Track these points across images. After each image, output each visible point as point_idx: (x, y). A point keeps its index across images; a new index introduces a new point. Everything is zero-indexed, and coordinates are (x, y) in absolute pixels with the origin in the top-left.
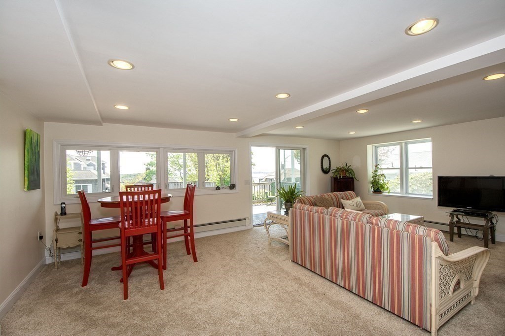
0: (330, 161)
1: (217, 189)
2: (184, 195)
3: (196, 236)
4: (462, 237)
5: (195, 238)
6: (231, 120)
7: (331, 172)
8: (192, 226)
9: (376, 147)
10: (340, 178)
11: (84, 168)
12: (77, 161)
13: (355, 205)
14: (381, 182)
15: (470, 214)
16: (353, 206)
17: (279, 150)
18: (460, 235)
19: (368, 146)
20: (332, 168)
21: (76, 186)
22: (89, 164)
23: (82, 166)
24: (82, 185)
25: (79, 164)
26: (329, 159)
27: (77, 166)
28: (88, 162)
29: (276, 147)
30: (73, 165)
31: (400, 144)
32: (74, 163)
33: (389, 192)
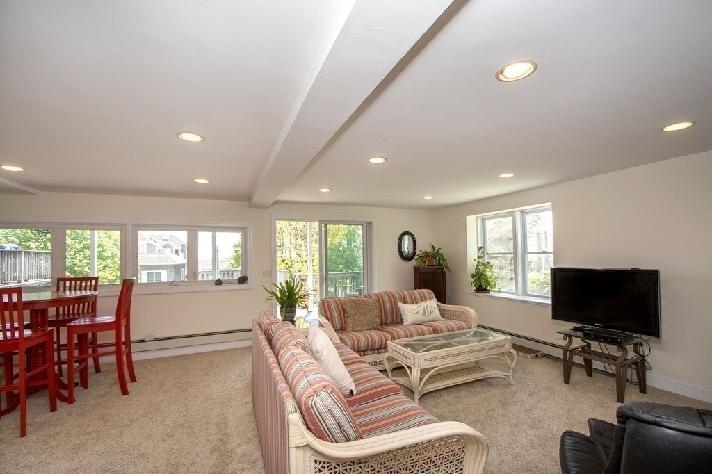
0: (414, 241)
1: (216, 284)
2: (118, 294)
3: (135, 357)
4: (594, 374)
5: (133, 360)
6: (197, 181)
7: (416, 257)
8: (128, 343)
9: (483, 220)
10: (424, 268)
11: (160, 250)
12: (150, 242)
13: (421, 312)
14: (488, 274)
15: (593, 336)
16: (417, 313)
17: (326, 225)
18: (589, 370)
19: (468, 217)
20: (418, 252)
21: (148, 273)
22: (166, 245)
23: (157, 249)
24: (154, 272)
25: (153, 245)
26: (414, 238)
27: (151, 248)
28: (165, 243)
29: (320, 221)
30: (146, 246)
31: (512, 214)
32: (148, 244)
33: (499, 291)
